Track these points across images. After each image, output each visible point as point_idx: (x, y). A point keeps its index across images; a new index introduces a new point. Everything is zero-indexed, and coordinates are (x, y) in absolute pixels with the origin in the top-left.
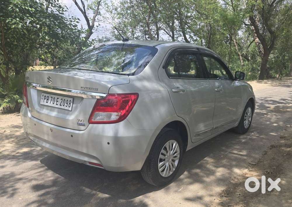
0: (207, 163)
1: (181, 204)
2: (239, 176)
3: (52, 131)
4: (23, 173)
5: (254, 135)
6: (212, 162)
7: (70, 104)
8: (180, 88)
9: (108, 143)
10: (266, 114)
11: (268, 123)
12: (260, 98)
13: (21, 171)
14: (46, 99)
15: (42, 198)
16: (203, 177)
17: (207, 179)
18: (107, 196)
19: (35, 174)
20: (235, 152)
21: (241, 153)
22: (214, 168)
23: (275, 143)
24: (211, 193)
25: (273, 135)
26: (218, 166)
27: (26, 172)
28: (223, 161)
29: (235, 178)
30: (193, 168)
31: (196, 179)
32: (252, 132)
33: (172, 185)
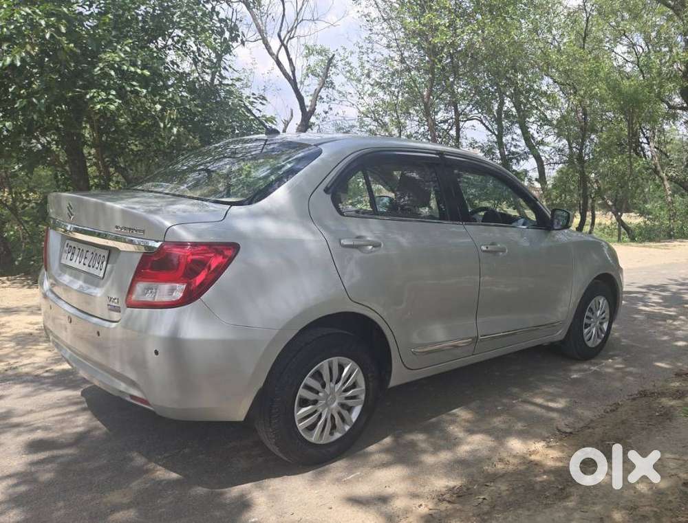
0: (453, 422)
1: (331, 508)
2: (515, 456)
3: (71, 322)
4: (31, 411)
5: (611, 365)
6: (468, 421)
7: (102, 263)
8: (369, 239)
9: (156, 353)
10: (674, 318)
11: (665, 338)
12: (680, 280)
13: (29, 408)
14: (71, 253)
15: (33, 469)
16: (424, 451)
17: (429, 459)
18: (174, 475)
19: (53, 416)
20: (539, 401)
21: (552, 405)
22: (461, 435)
23: (654, 386)
24: (419, 491)
25: (661, 368)
26: (476, 429)
27: (39, 412)
28: (495, 420)
29: (501, 460)
30: (411, 432)
31: (404, 456)
32: (611, 357)
33: (339, 464)
